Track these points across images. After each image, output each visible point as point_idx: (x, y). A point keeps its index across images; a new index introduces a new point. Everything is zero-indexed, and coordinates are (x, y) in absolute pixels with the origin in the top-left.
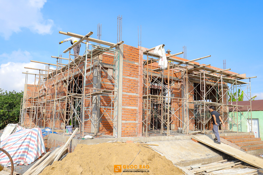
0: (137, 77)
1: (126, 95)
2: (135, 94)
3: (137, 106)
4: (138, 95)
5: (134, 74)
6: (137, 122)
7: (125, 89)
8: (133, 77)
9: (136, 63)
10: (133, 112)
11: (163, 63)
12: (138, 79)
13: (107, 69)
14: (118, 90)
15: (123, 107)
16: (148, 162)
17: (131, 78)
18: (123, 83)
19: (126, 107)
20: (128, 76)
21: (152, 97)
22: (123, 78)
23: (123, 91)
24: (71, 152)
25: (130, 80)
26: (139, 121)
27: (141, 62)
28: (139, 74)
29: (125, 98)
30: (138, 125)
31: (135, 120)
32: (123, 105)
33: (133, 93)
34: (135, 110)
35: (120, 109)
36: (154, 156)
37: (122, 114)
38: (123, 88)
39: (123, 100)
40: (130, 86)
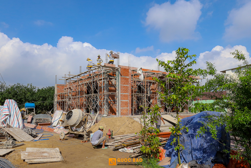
0: (128, 85)
1: (122, 94)
2: (127, 94)
3: (128, 100)
4: (129, 94)
5: (126, 83)
6: (128, 108)
7: (122, 91)
8: (126, 84)
9: (127, 77)
10: (126, 103)
11: (142, 78)
12: (129, 86)
13: (112, 79)
14: (118, 92)
15: (121, 101)
16: (131, 124)
17: (125, 85)
18: (121, 88)
19: (123, 101)
20: (123, 84)
21: (136, 95)
22: (121, 86)
23: (121, 92)
24: (97, 123)
25: (124, 87)
26: (129, 108)
27: (130, 76)
28: (129, 83)
29: (122, 96)
30: (129, 110)
31: (127, 107)
32: (121, 100)
33: (126, 93)
34: (127, 102)
35: (120, 102)
36: (134, 122)
37: (121, 104)
38: (121, 91)
39: (121, 97)
40: (124, 90)
